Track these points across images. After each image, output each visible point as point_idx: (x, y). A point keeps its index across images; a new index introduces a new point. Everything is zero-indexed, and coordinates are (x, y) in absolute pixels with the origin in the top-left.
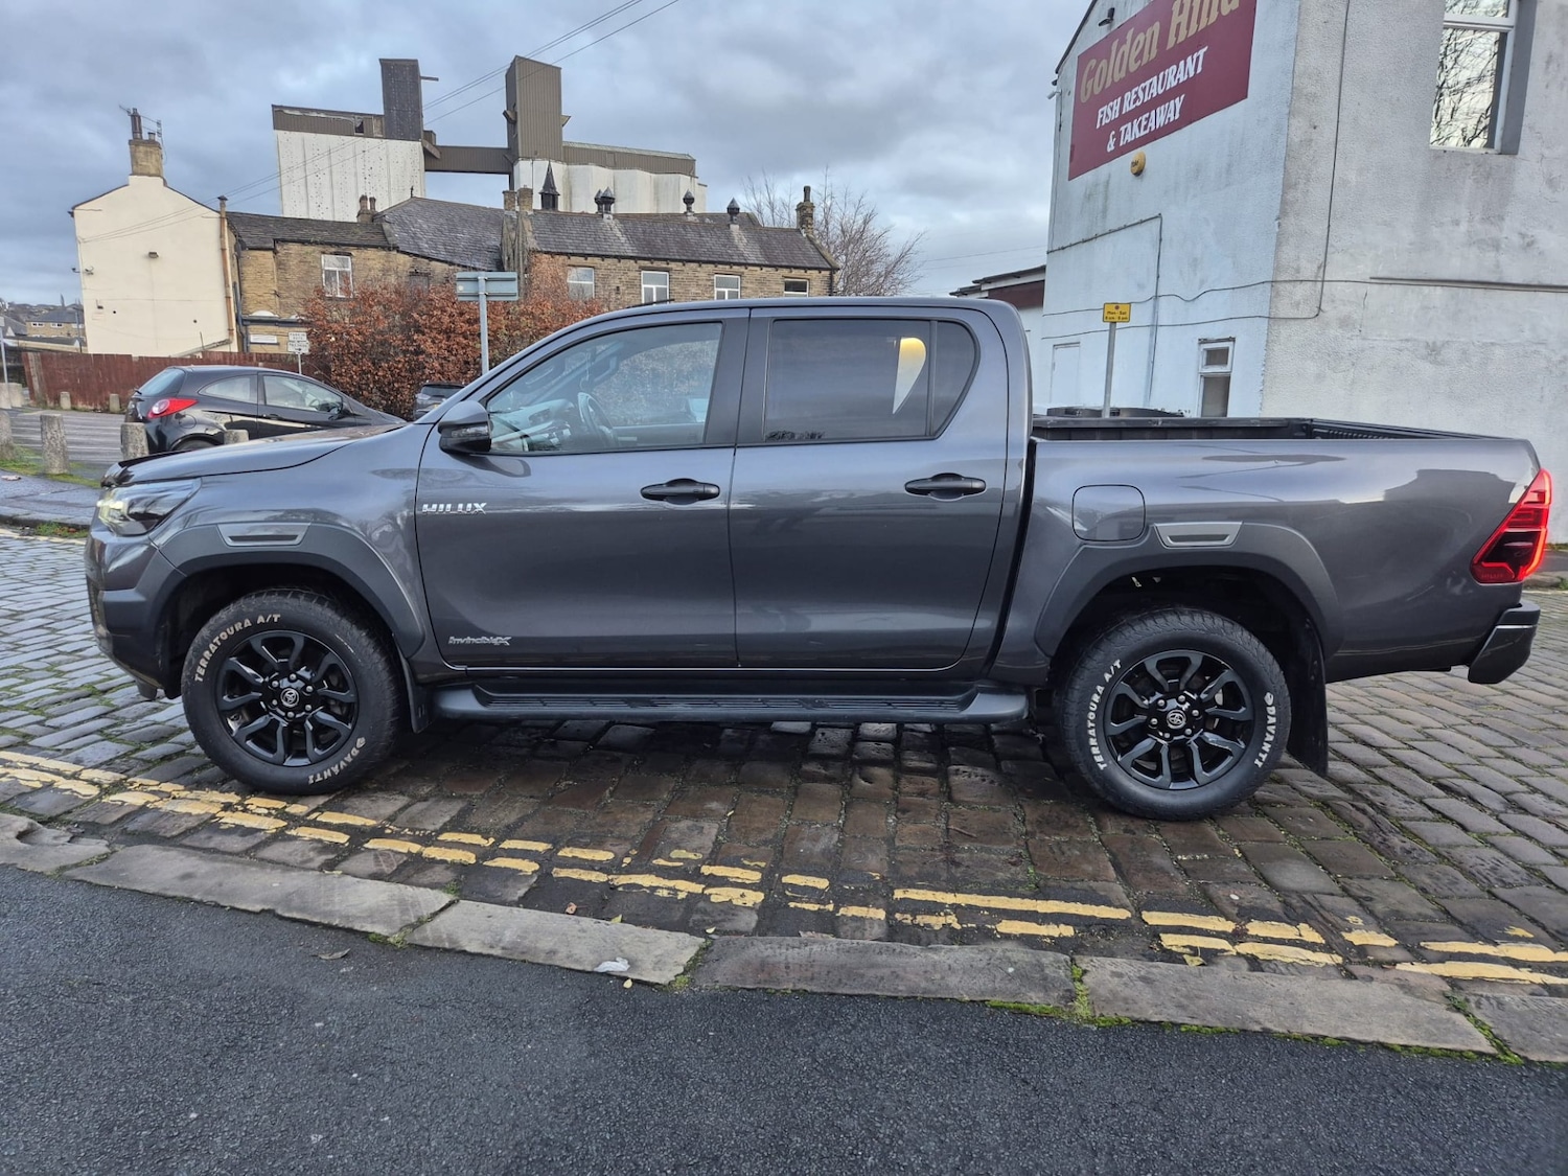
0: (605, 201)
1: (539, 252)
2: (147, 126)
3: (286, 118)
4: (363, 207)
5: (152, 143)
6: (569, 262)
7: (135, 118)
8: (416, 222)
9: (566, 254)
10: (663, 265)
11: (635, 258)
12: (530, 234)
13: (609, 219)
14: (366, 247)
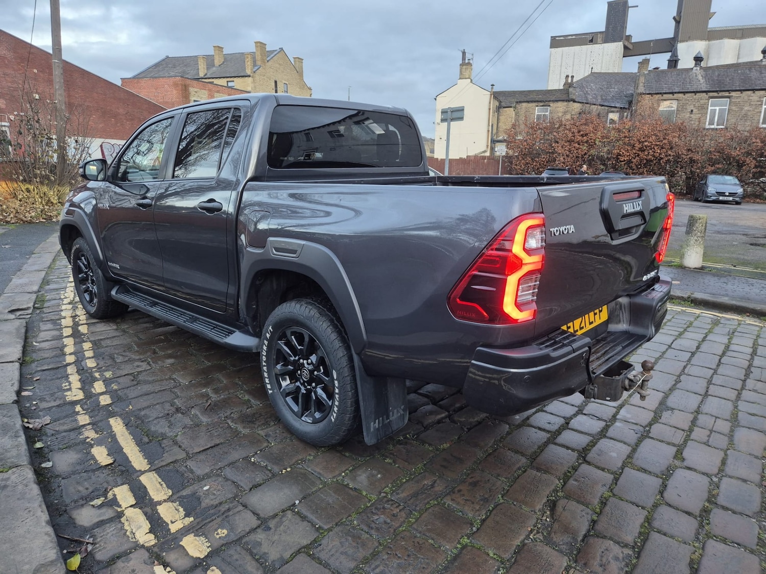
0: (698, 59)
1: (644, 94)
2: (468, 56)
3: (556, 42)
4: (567, 80)
5: (469, 64)
6: (662, 98)
7: (464, 53)
8: (590, 85)
9: (661, 93)
10: (727, 94)
11: (706, 92)
12: (641, 84)
13: (697, 70)
14: (557, 101)
